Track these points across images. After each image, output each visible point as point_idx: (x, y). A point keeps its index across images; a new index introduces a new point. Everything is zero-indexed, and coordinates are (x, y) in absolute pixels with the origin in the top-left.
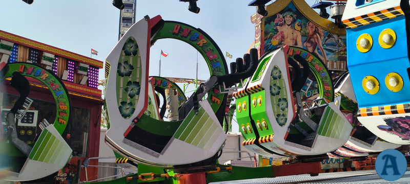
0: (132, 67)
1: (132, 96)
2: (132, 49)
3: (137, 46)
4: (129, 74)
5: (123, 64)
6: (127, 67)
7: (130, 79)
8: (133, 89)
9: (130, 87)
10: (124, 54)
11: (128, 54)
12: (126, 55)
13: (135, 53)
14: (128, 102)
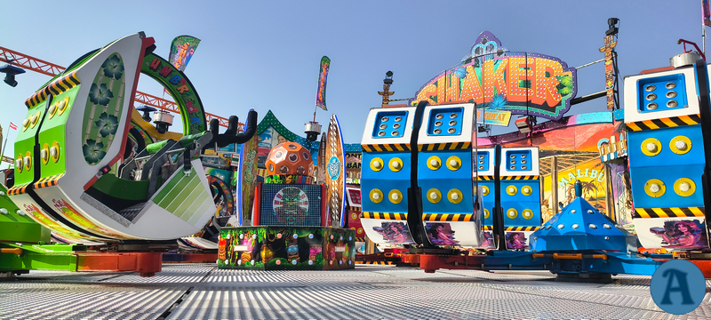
0: (111, 95)
1: (104, 135)
2: (115, 70)
3: (122, 68)
4: (105, 103)
5: (99, 87)
6: (104, 92)
7: (105, 110)
8: (107, 125)
9: (104, 122)
10: (103, 73)
11: (108, 74)
12: (106, 75)
13: (119, 76)
14: (98, 141)
